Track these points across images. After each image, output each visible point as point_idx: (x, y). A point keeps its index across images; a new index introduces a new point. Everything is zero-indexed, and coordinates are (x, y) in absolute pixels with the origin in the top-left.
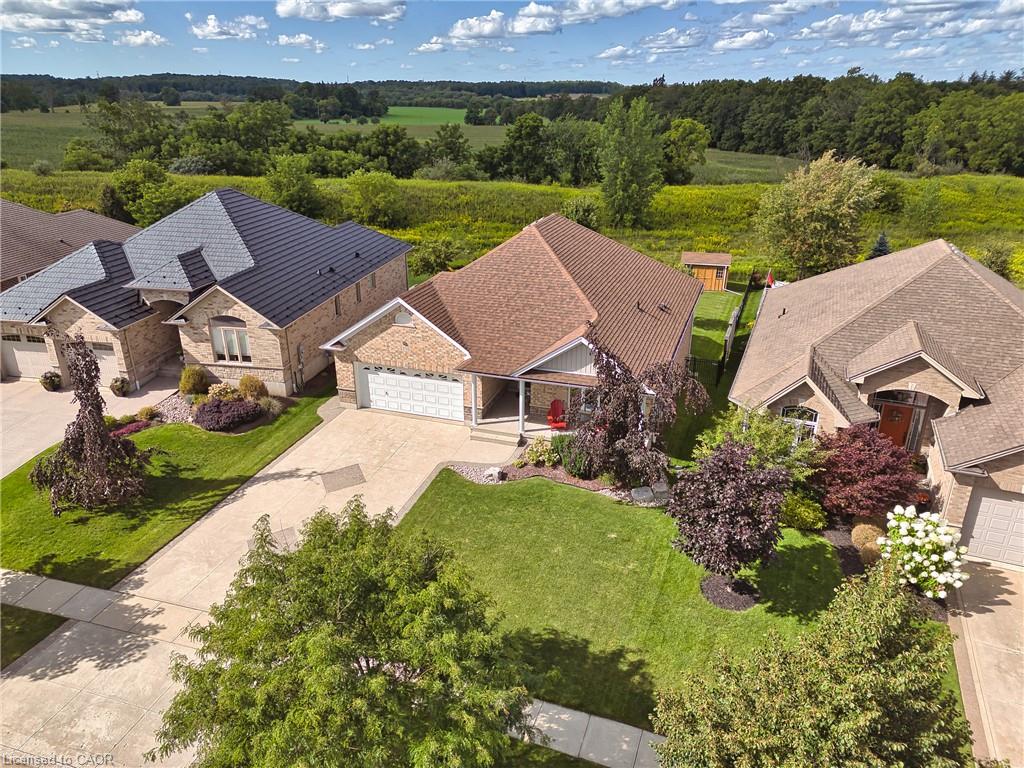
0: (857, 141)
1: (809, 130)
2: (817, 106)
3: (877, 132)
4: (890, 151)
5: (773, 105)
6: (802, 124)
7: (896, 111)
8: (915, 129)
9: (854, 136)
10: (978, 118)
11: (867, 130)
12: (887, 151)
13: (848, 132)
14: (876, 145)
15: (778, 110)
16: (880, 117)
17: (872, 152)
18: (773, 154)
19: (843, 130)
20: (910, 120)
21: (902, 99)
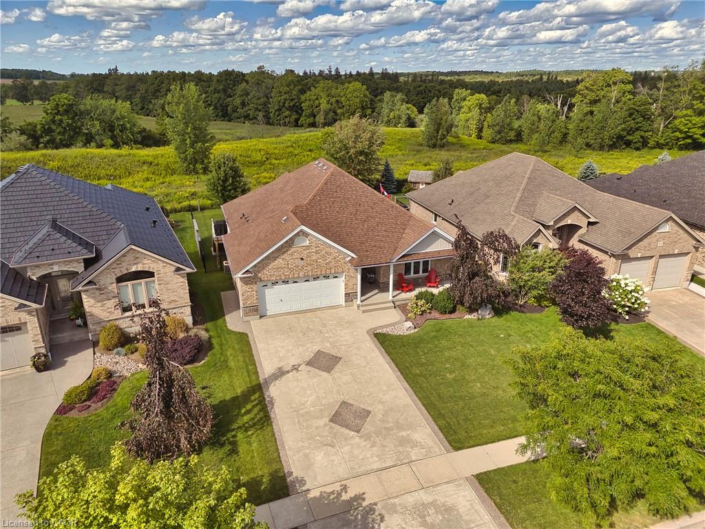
0: (276, 111)
1: (243, 104)
2: (245, 90)
3: (287, 105)
4: (296, 117)
5: (215, 89)
6: (238, 101)
7: (294, 93)
8: (307, 103)
9: (274, 108)
10: (339, 96)
11: (281, 104)
12: (295, 116)
13: (270, 106)
14: (287, 113)
15: (219, 92)
16: (286, 96)
17: (286, 117)
18: (223, 121)
19: (265, 104)
20: (303, 98)
21: (295, 85)
